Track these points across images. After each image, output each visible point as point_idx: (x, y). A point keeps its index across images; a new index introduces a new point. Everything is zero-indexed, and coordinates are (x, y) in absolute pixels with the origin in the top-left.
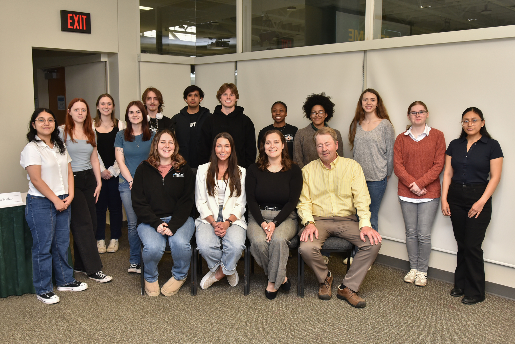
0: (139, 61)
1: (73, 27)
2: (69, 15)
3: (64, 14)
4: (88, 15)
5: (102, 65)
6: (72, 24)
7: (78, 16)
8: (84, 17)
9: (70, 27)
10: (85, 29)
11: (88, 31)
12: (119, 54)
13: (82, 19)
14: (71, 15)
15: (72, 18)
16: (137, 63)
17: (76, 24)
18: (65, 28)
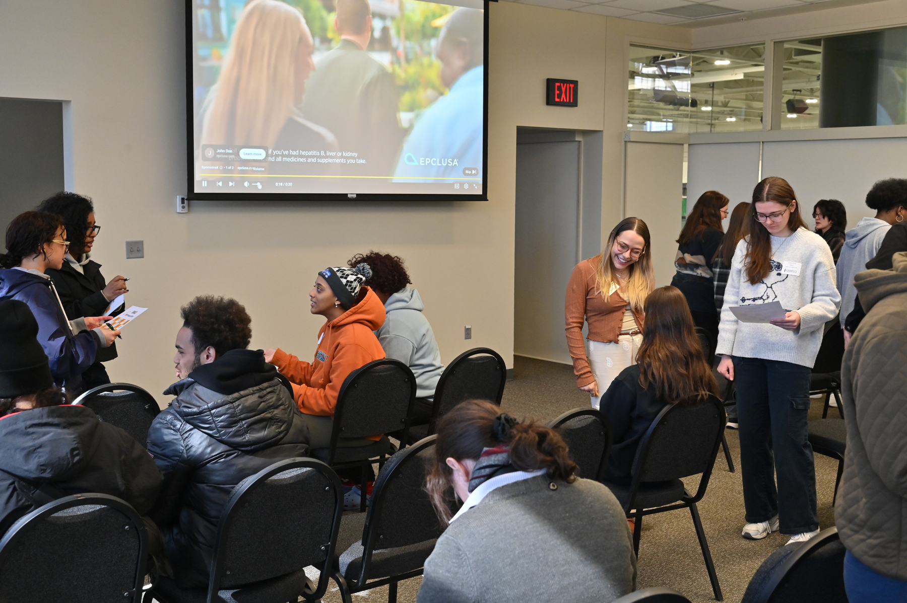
0: (626, 142)
1: (560, 100)
2: (557, 84)
3: (550, 83)
4: (575, 83)
5: (575, 145)
6: (559, 96)
7: (565, 85)
8: (572, 86)
9: (557, 100)
10: (571, 101)
11: (574, 104)
12: (604, 132)
13: (570, 87)
14: (558, 84)
15: (559, 88)
16: (623, 143)
17: (563, 96)
18: (550, 101)
